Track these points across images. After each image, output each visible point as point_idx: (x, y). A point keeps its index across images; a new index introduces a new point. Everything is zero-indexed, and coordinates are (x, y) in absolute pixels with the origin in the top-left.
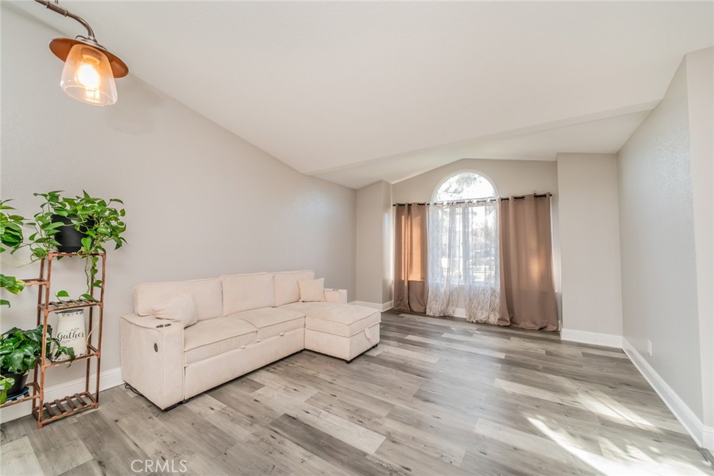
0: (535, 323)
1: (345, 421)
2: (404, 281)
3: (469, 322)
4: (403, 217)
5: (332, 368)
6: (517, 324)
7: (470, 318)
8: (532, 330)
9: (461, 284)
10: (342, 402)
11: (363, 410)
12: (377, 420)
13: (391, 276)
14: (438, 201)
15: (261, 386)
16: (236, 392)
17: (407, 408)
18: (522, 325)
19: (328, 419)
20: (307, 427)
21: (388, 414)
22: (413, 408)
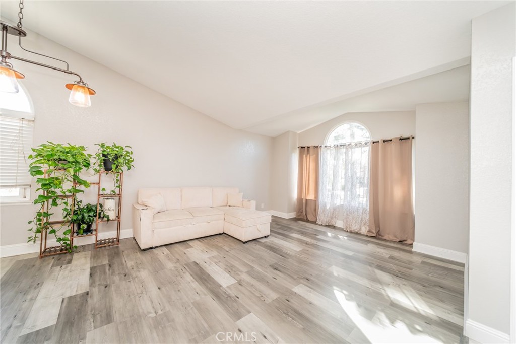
0: (396, 237)
1: (222, 270)
2: (303, 199)
3: (345, 231)
4: (304, 156)
5: (233, 245)
6: (382, 236)
7: (346, 228)
8: (392, 242)
9: (341, 203)
10: (227, 261)
11: (234, 267)
12: (239, 273)
13: (295, 195)
14: (328, 144)
15: (192, 247)
16: (178, 248)
17: (261, 271)
18: (386, 237)
19: (213, 268)
20: (201, 269)
21: (248, 271)
22: (264, 271)
